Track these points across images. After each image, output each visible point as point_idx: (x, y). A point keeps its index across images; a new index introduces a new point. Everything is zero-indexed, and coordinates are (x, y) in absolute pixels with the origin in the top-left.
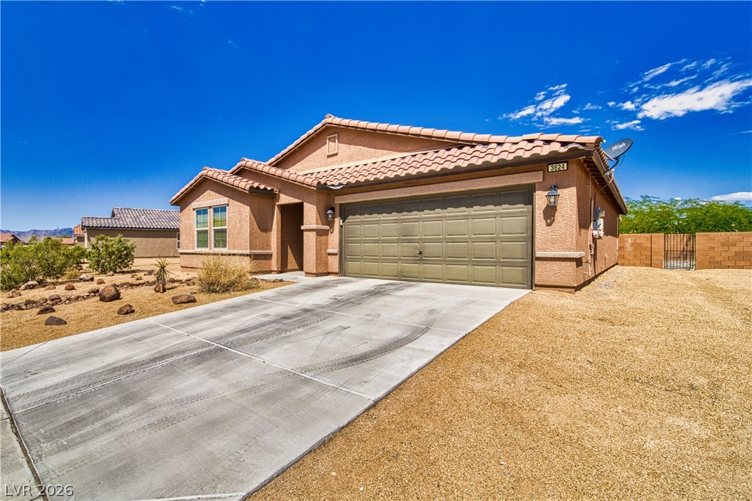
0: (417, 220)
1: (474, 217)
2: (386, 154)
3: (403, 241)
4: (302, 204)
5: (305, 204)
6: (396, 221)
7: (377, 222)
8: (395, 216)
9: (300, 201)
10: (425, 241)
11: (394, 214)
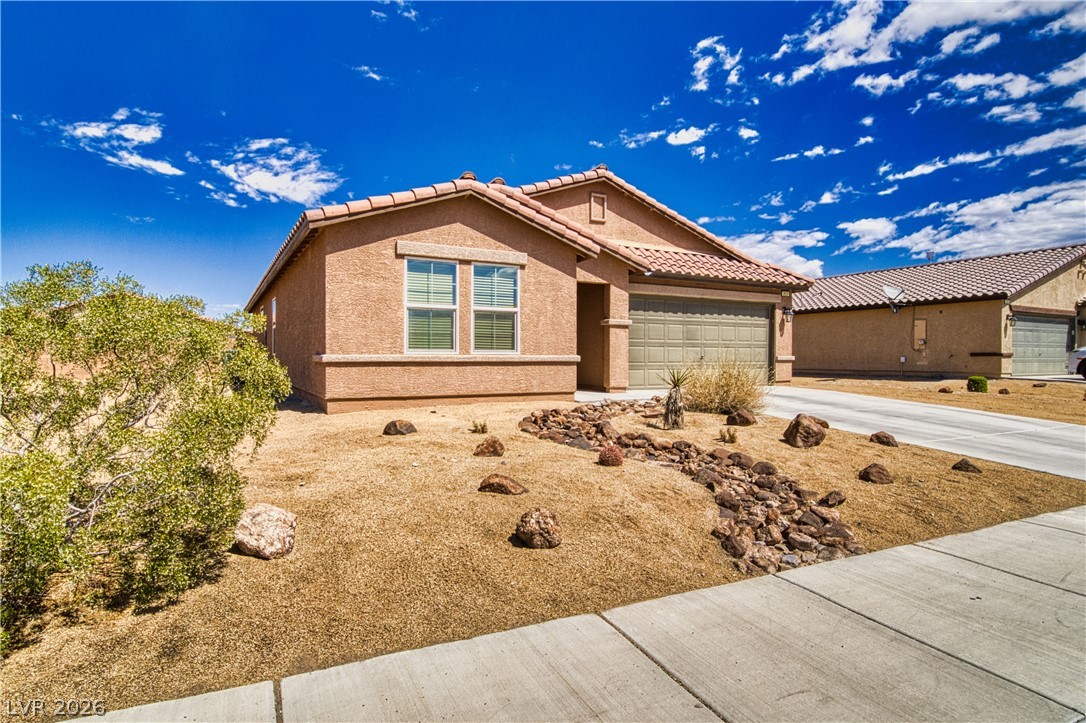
0: (699, 324)
1: (740, 325)
2: (664, 244)
3: (688, 345)
4: (608, 285)
5: (613, 288)
6: (682, 323)
7: (663, 322)
8: (679, 317)
9: (605, 282)
10: (706, 346)
11: (680, 314)
